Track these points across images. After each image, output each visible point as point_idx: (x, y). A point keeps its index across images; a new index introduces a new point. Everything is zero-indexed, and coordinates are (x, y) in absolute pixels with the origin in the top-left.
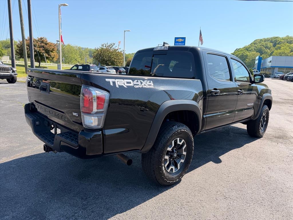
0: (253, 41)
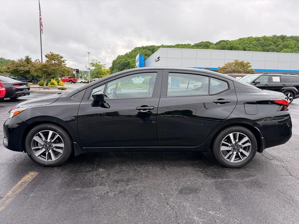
0: (134, 49)
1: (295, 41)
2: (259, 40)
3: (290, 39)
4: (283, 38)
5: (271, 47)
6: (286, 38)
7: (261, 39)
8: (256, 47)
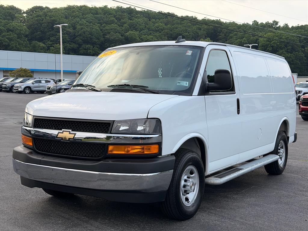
1: (146, 19)
2: (97, 14)
3: (139, 15)
4: (130, 12)
5: (113, 26)
6: (134, 13)
7: (100, 11)
8: (91, 24)
